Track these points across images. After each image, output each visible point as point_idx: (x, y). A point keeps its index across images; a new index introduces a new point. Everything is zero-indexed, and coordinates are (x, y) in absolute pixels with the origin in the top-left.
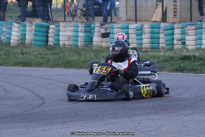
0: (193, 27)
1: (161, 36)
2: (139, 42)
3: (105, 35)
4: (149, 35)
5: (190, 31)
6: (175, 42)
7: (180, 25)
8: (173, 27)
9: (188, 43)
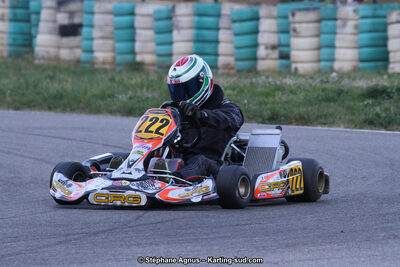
0: (312, 16)
1: (223, 35)
2: (163, 49)
3: (69, 31)
4: (189, 34)
5: (304, 25)
6: (262, 52)
7: (275, 10)
8: (257, 13)
9: (295, 54)
